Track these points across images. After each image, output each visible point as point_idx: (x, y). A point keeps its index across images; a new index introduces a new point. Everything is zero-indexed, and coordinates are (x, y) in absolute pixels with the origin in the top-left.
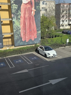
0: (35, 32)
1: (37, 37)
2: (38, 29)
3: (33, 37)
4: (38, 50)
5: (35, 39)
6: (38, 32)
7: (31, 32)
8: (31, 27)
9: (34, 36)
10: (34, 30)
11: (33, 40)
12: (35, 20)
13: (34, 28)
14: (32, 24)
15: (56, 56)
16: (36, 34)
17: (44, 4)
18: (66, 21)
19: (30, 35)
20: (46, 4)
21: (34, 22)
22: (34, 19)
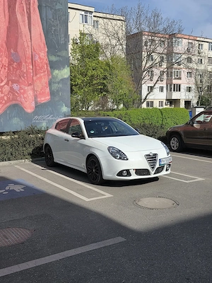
0: (41, 68)
1: (48, 97)
2: (54, 58)
3: (30, 93)
4: (47, 145)
5: (39, 108)
6: (56, 72)
7: (20, 64)
8: (20, 41)
9: (34, 90)
10: (37, 58)
11: (29, 111)
12: (40, 7)
13: (33, 50)
14: (24, 28)
15: (164, 172)
16: (45, 80)
17: (86, 22)
18: (161, 89)
19: (13, 82)
20: (96, 24)
21: (36, 17)
22: (37, 3)
